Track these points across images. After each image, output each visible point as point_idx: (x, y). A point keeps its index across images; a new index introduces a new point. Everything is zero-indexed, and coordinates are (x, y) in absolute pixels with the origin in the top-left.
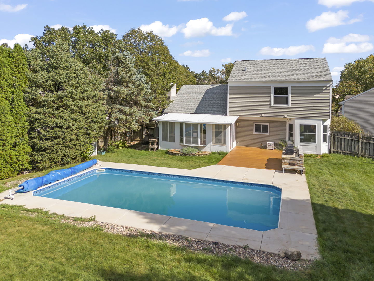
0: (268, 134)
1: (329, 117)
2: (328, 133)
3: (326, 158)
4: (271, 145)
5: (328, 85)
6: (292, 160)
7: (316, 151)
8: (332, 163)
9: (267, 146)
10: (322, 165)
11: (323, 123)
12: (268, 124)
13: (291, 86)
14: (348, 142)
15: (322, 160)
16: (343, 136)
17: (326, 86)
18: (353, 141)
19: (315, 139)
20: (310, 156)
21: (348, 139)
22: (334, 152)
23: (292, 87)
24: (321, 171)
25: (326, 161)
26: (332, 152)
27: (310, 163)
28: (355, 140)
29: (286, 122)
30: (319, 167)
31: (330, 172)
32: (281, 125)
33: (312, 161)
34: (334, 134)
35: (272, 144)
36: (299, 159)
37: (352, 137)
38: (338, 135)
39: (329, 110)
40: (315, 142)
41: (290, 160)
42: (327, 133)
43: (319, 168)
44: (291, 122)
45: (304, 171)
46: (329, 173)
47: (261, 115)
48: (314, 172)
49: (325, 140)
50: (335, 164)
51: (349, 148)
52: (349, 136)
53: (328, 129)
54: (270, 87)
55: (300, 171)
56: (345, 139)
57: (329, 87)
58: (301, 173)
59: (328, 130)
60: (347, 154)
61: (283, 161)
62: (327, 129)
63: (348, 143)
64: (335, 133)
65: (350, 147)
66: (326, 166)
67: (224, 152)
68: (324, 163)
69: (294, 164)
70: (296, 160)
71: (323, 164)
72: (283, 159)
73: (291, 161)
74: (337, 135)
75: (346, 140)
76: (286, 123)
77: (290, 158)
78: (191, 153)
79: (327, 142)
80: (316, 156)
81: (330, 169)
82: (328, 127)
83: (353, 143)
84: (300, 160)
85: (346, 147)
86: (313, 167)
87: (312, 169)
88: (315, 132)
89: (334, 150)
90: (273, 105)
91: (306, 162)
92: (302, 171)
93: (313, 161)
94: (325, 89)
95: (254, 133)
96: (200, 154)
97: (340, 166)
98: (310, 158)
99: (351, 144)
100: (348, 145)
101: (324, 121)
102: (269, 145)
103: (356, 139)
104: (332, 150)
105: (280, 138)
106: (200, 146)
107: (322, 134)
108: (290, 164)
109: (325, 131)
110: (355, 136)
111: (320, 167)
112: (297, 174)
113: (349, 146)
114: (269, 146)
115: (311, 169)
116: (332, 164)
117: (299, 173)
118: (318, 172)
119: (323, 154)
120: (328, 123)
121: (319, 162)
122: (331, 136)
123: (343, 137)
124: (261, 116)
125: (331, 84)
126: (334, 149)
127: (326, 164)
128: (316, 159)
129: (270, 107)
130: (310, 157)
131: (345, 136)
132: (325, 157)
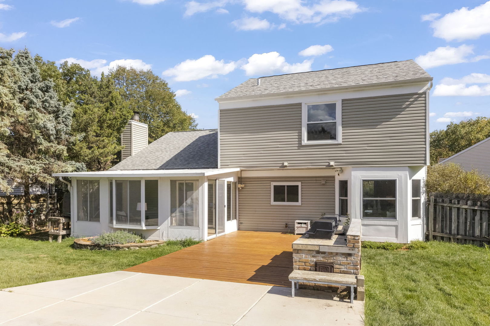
0: (299, 203)
1: (425, 160)
2: (423, 198)
3: (419, 251)
4: (303, 225)
5: (421, 91)
6: (324, 253)
7: (397, 237)
8: (438, 262)
9: (296, 229)
10: (412, 267)
11: (412, 174)
12: (299, 184)
13: (343, 100)
14: (466, 213)
15: (413, 254)
16: (455, 204)
17: (416, 94)
18: (478, 213)
19: (394, 210)
20: (383, 246)
21: (466, 210)
22: (435, 238)
23: (344, 102)
24: (413, 284)
25: (422, 258)
26: (431, 237)
27: (383, 261)
28: (481, 211)
29: (334, 177)
30: (406, 272)
31: (440, 290)
32: (323, 185)
33: (387, 258)
34: (435, 200)
35: (305, 223)
36: (345, 250)
37: (474, 204)
38: (443, 201)
39: (424, 146)
40: (394, 217)
41: (318, 252)
42: (420, 196)
43: (408, 277)
44: (343, 177)
45: (360, 289)
46: (440, 293)
47: (283, 164)
48: (395, 291)
49: (415, 213)
50: (446, 265)
51: (468, 229)
52: (469, 203)
53: (423, 189)
54: (300, 105)
55: (348, 289)
56: (458, 209)
57: (424, 96)
58: (349, 298)
59: (421, 191)
60: (463, 241)
61: (295, 257)
62: (420, 189)
63: (466, 219)
64: (436, 196)
65: (470, 225)
66: (423, 269)
67: (195, 240)
68: (418, 262)
69: (328, 268)
70: (337, 254)
71: (414, 264)
72: (298, 251)
73: (320, 258)
74: (441, 200)
75: (461, 210)
76: (334, 180)
77: (317, 249)
78: (113, 243)
79: (420, 217)
80: (398, 247)
81: (437, 277)
82: (422, 184)
83: (477, 218)
84: (350, 255)
85: (462, 228)
86: (391, 273)
87: (388, 278)
88: (394, 195)
89: (436, 234)
90: (305, 141)
91: (373, 261)
92: (352, 290)
93: (391, 257)
94: (414, 101)
95: (273, 203)
96: (133, 244)
97: (459, 269)
98: (383, 250)
99: (474, 219)
100: (466, 223)
101: (414, 170)
102: (299, 225)
103: (484, 209)
104: (431, 234)
105: (322, 211)
106: (144, 228)
107: (410, 198)
108: (318, 267)
109: (416, 192)
110: (481, 202)
111: (410, 273)
112: (335, 303)
113: (468, 223)
114: (298, 227)
115: (384, 280)
116: (438, 265)
117: (342, 299)
118: (406, 289)
119: (412, 241)
120: (421, 175)
121: (406, 259)
122: (429, 204)
123: (455, 206)
124: (283, 167)
125: (429, 89)
126: (434, 231)
127: (423, 264)
128: (396, 254)
129: (300, 146)
130: (384, 248)
131: (458, 203)
132: (418, 249)
